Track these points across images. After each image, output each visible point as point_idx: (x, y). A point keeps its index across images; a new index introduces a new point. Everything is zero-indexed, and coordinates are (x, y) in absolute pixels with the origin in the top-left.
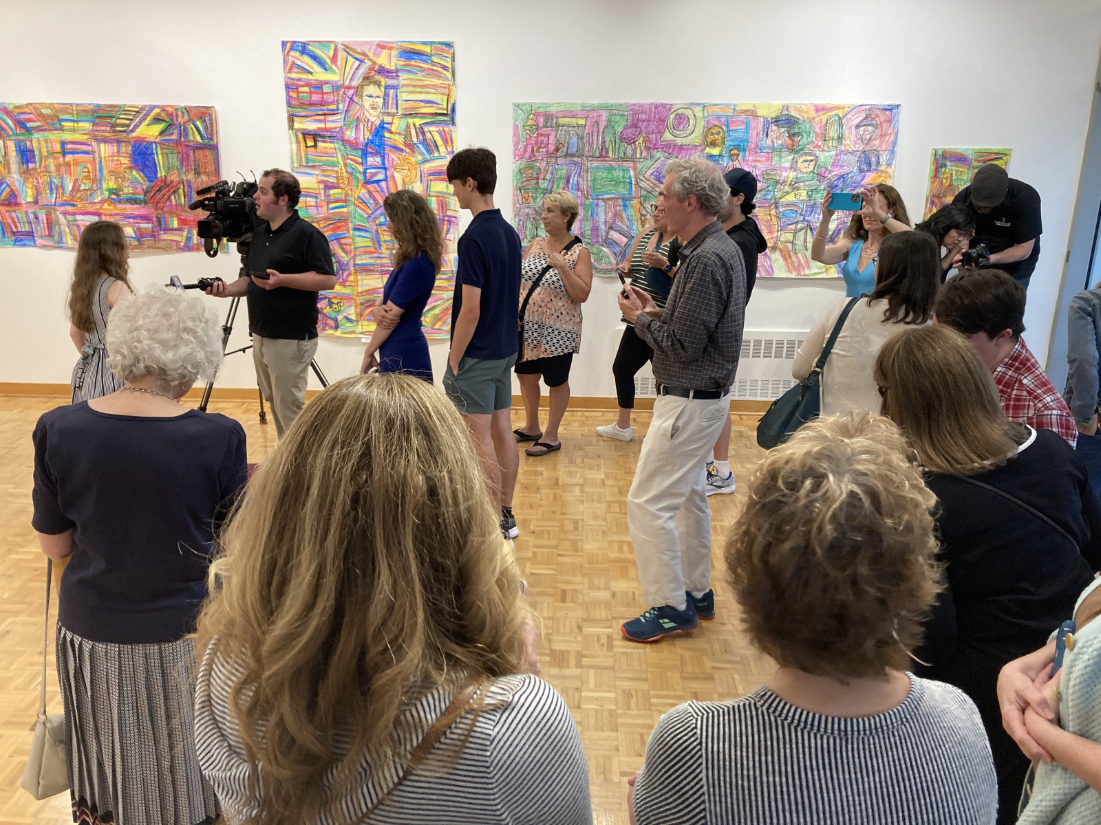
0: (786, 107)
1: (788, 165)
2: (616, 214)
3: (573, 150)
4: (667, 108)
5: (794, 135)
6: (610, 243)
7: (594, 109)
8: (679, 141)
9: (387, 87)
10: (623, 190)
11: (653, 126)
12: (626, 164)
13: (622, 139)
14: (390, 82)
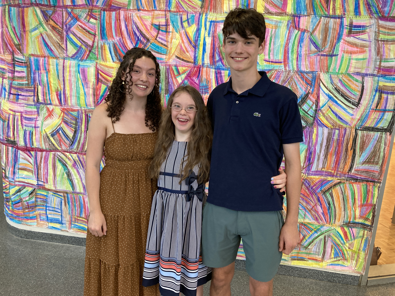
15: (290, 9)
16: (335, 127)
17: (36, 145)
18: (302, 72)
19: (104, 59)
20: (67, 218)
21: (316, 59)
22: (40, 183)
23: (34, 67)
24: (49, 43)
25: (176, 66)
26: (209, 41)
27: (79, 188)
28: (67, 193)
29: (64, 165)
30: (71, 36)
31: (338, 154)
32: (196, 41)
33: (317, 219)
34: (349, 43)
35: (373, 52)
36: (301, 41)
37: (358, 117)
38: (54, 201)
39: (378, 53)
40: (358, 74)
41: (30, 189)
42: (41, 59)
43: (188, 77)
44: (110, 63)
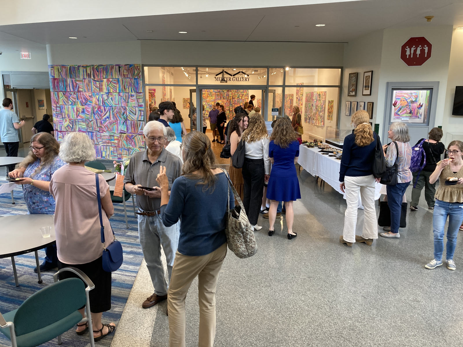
15: (118, 91)
23: (61, 108)
24: (65, 101)
25: (95, 106)
26: (101, 99)
30: (70, 99)
31: (134, 128)
32: (99, 99)
33: (133, 146)
34: (131, 99)
36: (121, 99)
39: (137, 101)
42: (63, 106)
43: (98, 109)
44: (80, 106)
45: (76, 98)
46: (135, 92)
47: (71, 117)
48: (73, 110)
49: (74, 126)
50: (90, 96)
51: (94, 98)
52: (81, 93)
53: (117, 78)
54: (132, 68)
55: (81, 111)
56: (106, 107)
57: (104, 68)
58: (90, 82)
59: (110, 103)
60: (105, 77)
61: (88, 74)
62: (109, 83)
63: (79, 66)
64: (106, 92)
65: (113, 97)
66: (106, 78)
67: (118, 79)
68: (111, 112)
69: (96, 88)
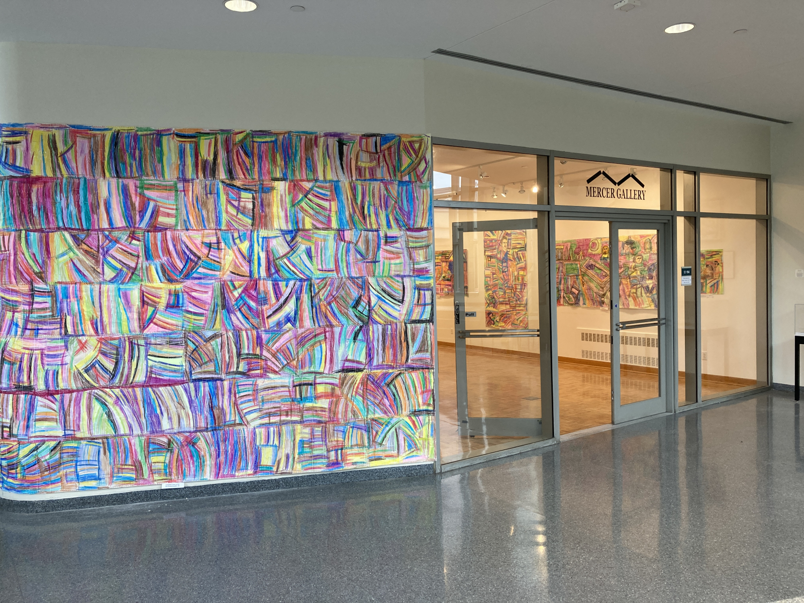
0: (629, 237)
1: (632, 260)
2: (574, 282)
3: (560, 258)
4: (588, 240)
5: (633, 248)
6: (573, 293)
7: (566, 242)
8: (594, 253)
9: (509, 239)
10: (576, 272)
11: (585, 248)
12: (577, 262)
13: (575, 253)
14: (509, 238)
15: (334, 225)
16: (387, 323)
17: (62, 386)
18: (352, 278)
19: (150, 280)
20: (106, 469)
21: (363, 266)
22: (67, 432)
23: (60, 296)
24: (81, 268)
25: (231, 281)
26: (263, 255)
27: (123, 429)
28: (107, 438)
29: (104, 404)
30: (110, 259)
31: (394, 347)
32: (251, 255)
33: (385, 413)
34: (387, 251)
35: (407, 258)
36: (348, 251)
37: (404, 312)
38: (88, 451)
39: (410, 258)
40: (398, 276)
41: (53, 444)
42: (71, 286)
43: (245, 290)
44: (157, 283)
45: (142, 254)
46: (400, 227)
47: (112, 330)
48: (121, 301)
49: (124, 366)
50: (209, 246)
51: (231, 252)
52: (169, 233)
53: (330, 181)
54: (389, 148)
55: (163, 302)
56: (282, 284)
57: (275, 142)
58: (210, 191)
59: (302, 267)
60: (278, 175)
61: (205, 162)
62: (301, 196)
63: (159, 134)
64: (284, 227)
65: (316, 244)
66: (284, 179)
67: (338, 181)
68: (306, 298)
69: (240, 216)
